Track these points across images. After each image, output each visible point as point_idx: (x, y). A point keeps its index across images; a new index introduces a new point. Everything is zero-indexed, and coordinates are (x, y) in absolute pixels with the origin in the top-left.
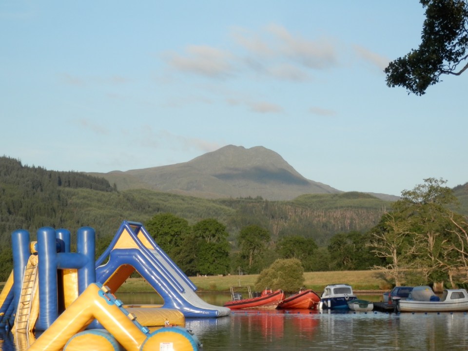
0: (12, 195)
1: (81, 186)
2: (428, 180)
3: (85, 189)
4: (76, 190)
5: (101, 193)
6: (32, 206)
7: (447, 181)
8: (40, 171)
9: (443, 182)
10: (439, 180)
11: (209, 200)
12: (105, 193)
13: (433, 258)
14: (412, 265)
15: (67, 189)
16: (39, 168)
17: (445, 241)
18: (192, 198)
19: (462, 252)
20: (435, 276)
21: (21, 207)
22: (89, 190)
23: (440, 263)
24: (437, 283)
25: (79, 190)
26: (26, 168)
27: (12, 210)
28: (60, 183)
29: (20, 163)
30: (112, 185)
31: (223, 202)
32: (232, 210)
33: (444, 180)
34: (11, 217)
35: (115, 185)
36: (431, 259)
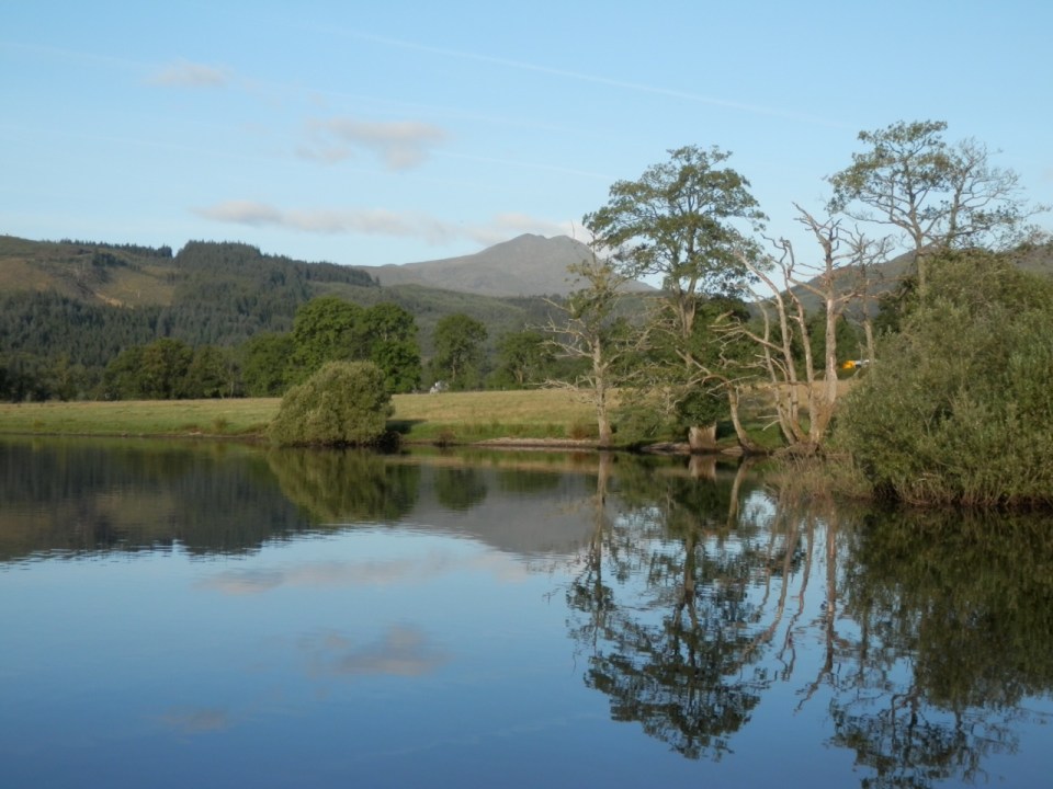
0: (244, 290)
1: (336, 280)
2: (679, 152)
3: (339, 284)
4: (327, 285)
5: (358, 288)
6: (269, 303)
7: (730, 153)
8: (285, 261)
9: (719, 157)
10: (709, 153)
11: (494, 299)
12: (364, 289)
13: (689, 361)
14: (633, 379)
15: (317, 283)
16: (283, 257)
17: (725, 315)
18: (473, 296)
19: (765, 341)
20: (692, 408)
21: (255, 304)
22: (344, 284)
23: (706, 374)
24: (700, 427)
25: (332, 284)
26: (267, 256)
27: (244, 308)
28: (308, 277)
29: (258, 251)
30: (373, 279)
31: (512, 300)
32: (521, 310)
33: (723, 151)
34: (242, 317)
35: (378, 280)
36: (683, 361)
